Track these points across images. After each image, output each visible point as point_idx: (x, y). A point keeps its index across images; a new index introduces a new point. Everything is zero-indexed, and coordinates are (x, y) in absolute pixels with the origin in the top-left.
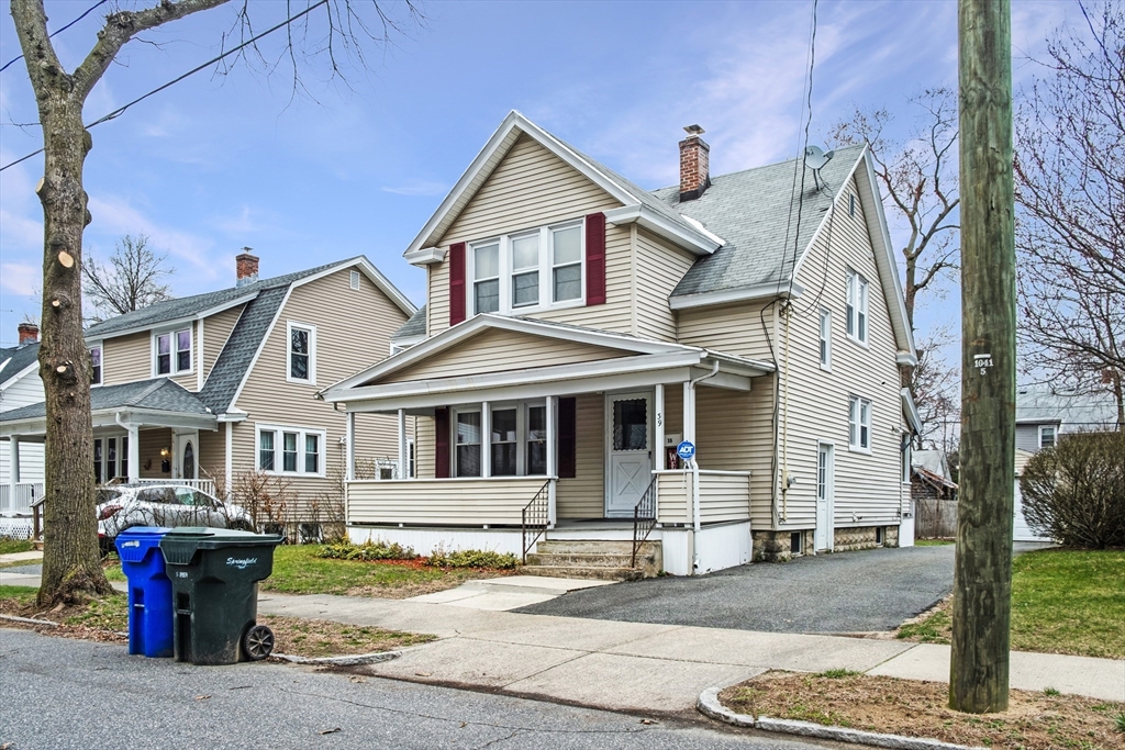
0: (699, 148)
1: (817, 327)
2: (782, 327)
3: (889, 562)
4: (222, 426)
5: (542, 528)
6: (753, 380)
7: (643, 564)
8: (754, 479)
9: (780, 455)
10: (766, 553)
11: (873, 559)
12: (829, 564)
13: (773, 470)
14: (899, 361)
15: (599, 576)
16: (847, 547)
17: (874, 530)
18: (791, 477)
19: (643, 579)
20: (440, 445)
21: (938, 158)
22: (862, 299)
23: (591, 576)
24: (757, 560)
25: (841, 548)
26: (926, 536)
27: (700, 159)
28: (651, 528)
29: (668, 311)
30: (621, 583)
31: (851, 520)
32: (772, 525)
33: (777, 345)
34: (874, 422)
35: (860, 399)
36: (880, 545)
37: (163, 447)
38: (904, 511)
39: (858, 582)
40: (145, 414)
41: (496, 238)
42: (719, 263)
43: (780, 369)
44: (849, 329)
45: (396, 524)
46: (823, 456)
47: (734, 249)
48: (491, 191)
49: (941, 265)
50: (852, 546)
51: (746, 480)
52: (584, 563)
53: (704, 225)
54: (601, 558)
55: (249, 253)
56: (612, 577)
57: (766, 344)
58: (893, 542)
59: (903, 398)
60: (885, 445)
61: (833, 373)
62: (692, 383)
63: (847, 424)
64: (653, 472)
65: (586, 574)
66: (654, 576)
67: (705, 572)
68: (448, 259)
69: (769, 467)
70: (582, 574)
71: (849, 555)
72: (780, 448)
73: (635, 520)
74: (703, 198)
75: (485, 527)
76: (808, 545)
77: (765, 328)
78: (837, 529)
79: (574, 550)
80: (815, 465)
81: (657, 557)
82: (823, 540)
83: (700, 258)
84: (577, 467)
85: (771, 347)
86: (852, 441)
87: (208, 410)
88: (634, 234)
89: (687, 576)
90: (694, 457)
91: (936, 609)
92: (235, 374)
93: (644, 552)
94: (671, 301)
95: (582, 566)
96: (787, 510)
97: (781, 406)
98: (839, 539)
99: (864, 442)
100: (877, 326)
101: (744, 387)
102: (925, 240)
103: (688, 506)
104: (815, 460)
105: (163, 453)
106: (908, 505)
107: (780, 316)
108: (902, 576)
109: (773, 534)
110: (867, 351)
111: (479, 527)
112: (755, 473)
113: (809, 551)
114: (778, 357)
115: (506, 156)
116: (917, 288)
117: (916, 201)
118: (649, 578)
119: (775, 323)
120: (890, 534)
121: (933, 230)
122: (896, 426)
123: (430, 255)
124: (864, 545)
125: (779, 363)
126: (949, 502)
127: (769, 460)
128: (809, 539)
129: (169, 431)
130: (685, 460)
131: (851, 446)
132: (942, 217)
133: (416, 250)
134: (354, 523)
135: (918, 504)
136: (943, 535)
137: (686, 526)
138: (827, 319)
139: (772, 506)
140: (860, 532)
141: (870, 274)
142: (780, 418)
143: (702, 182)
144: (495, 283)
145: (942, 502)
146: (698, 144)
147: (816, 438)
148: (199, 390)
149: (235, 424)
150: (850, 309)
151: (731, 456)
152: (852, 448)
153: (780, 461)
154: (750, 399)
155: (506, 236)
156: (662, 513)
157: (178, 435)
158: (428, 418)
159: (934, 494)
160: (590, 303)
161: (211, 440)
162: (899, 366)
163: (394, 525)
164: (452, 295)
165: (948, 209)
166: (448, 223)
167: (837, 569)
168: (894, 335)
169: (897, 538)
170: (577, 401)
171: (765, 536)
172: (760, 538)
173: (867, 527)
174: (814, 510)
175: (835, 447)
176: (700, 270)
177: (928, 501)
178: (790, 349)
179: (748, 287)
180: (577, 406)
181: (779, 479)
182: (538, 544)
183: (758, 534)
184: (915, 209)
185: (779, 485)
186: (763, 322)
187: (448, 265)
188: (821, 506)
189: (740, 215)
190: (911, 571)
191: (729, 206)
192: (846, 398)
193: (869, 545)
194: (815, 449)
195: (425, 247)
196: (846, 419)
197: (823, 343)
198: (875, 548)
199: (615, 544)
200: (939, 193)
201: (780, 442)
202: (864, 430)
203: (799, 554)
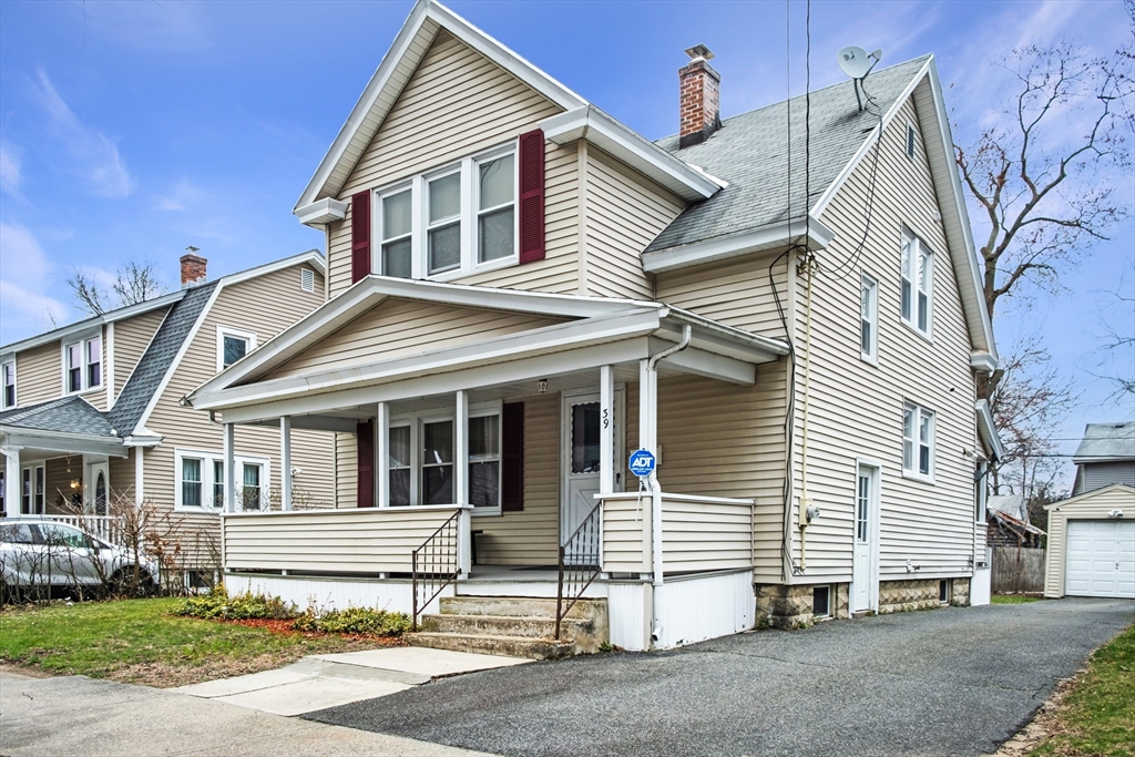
0: (705, 76)
1: (858, 302)
2: (802, 291)
3: (955, 630)
4: (132, 451)
5: (448, 578)
6: (758, 369)
7: (573, 634)
8: (759, 511)
9: (796, 475)
10: (775, 617)
11: (932, 625)
12: (865, 634)
13: (785, 497)
14: (974, 364)
15: (509, 650)
16: (899, 607)
17: (938, 584)
18: (812, 509)
19: (573, 657)
20: (364, 469)
21: (1026, 134)
22: (925, 275)
23: (499, 650)
24: (761, 627)
25: (890, 608)
26: (1004, 590)
27: (705, 91)
28: (591, 581)
29: (639, 273)
30: (538, 662)
31: (905, 570)
32: (783, 576)
33: (793, 317)
34: (939, 441)
35: (919, 408)
36: (945, 604)
37: (74, 479)
38: (977, 559)
39: (903, 667)
40: (27, 436)
41: (407, 180)
42: (716, 207)
43: (797, 351)
44: (905, 310)
45: (278, 572)
46: (863, 482)
47: (739, 189)
48: (403, 115)
49: (1028, 266)
50: (906, 606)
51: (747, 511)
52: (495, 630)
53: (705, 169)
54: (517, 624)
55: (194, 254)
56: (527, 652)
57: (777, 315)
58: (962, 600)
59: (978, 413)
60: (950, 472)
61: (880, 368)
62: (652, 362)
63: (900, 440)
64: (596, 496)
65: (492, 648)
66: (593, 651)
67: (673, 645)
68: (350, 215)
69: (780, 492)
70: (486, 647)
71: (899, 618)
72: (794, 466)
73: (560, 568)
74: (709, 141)
75: (382, 576)
76: (840, 604)
77: (775, 293)
78: (883, 584)
79: (488, 610)
80: (851, 494)
81: (599, 623)
82: (863, 597)
83: (691, 204)
84: (526, 496)
85: (783, 319)
86: (907, 463)
87: (114, 432)
88: (583, 156)
89: (643, 652)
90: (653, 474)
91: (1035, 730)
92: (148, 389)
93: (575, 616)
94: (645, 260)
95: (492, 635)
96: (807, 555)
97: (797, 405)
98: (886, 596)
99: (924, 467)
100: (943, 312)
101: (745, 377)
102: (1009, 236)
103: (645, 547)
104: (851, 486)
105: (73, 486)
106: (983, 553)
107: (798, 274)
108: (973, 657)
109: (784, 589)
110: (931, 344)
111: (374, 576)
112: (759, 502)
113: (842, 613)
114: (794, 334)
115: (420, 66)
116: (997, 293)
117: (999, 190)
118: (585, 656)
119: (791, 285)
120: (959, 588)
121: (1018, 224)
122: (969, 449)
123: (326, 209)
124: (923, 603)
125: (796, 343)
126: (1032, 550)
127: (781, 484)
128: (842, 596)
129: (79, 459)
130: (641, 478)
131: (905, 470)
132: (1029, 207)
133: (310, 202)
134: (233, 570)
135: (994, 552)
136: (1024, 590)
137: (643, 578)
138: (873, 293)
139: (783, 549)
140: (917, 587)
141: (936, 242)
142: (796, 422)
143: (709, 121)
144: (406, 244)
145: (1024, 550)
146: (704, 70)
147: (854, 455)
148: (108, 410)
149: (147, 450)
150: (906, 286)
151: (727, 478)
152: (907, 473)
153: (795, 484)
154: (753, 396)
155: (419, 176)
156: (609, 557)
157: (90, 464)
158: (349, 435)
159: (1014, 540)
160: (524, 261)
161: (121, 467)
162: (973, 370)
163: (275, 573)
164: (355, 263)
165: (1037, 198)
166: (350, 166)
167: (875, 643)
168: (968, 329)
169: (968, 594)
170: (527, 406)
171: (773, 592)
172: (767, 594)
173: (927, 580)
174: (849, 556)
175: (882, 470)
176: (690, 219)
177: (1006, 549)
178: (812, 324)
179: (750, 232)
180: (527, 413)
181: (794, 510)
182: (441, 601)
183: (763, 589)
184: (997, 199)
185: (794, 519)
186: (773, 284)
187: (349, 223)
188: (860, 549)
189: (755, 153)
190: (987, 648)
191: (740, 145)
192: (900, 405)
193: (930, 603)
194: (852, 470)
195: (318, 198)
196: (900, 433)
197: (866, 326)
198: (938, 607)
199: (539, 602)
200: (1026, 179)
201: (795, 458)
202: (924, 450)
203: (826, 617)
